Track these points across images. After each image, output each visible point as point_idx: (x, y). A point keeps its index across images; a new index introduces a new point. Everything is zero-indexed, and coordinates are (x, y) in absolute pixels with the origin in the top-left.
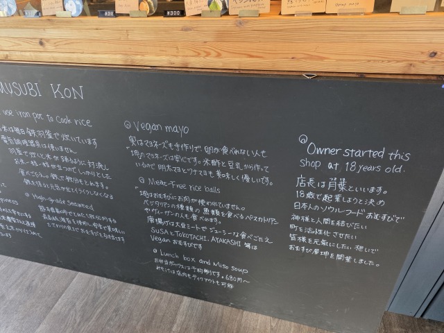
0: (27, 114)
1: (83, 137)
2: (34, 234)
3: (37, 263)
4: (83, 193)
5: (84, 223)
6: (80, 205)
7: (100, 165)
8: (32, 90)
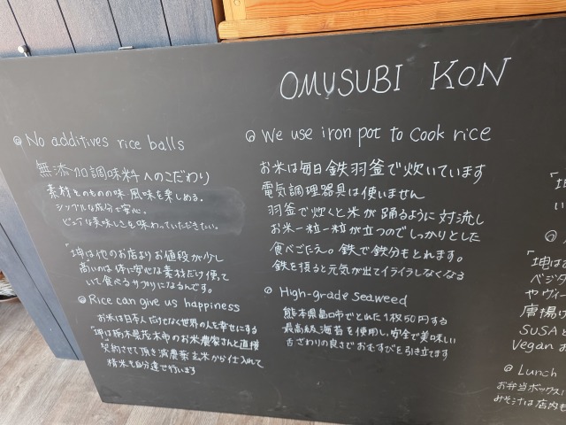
0: (345, 132)
1: (457, 164)
2: (249, 361)
3: (230, 415)
4: (398, 275)
5: (371, 331)
6: (378, 299)
7: (467, 216)
8: (384, 79)
